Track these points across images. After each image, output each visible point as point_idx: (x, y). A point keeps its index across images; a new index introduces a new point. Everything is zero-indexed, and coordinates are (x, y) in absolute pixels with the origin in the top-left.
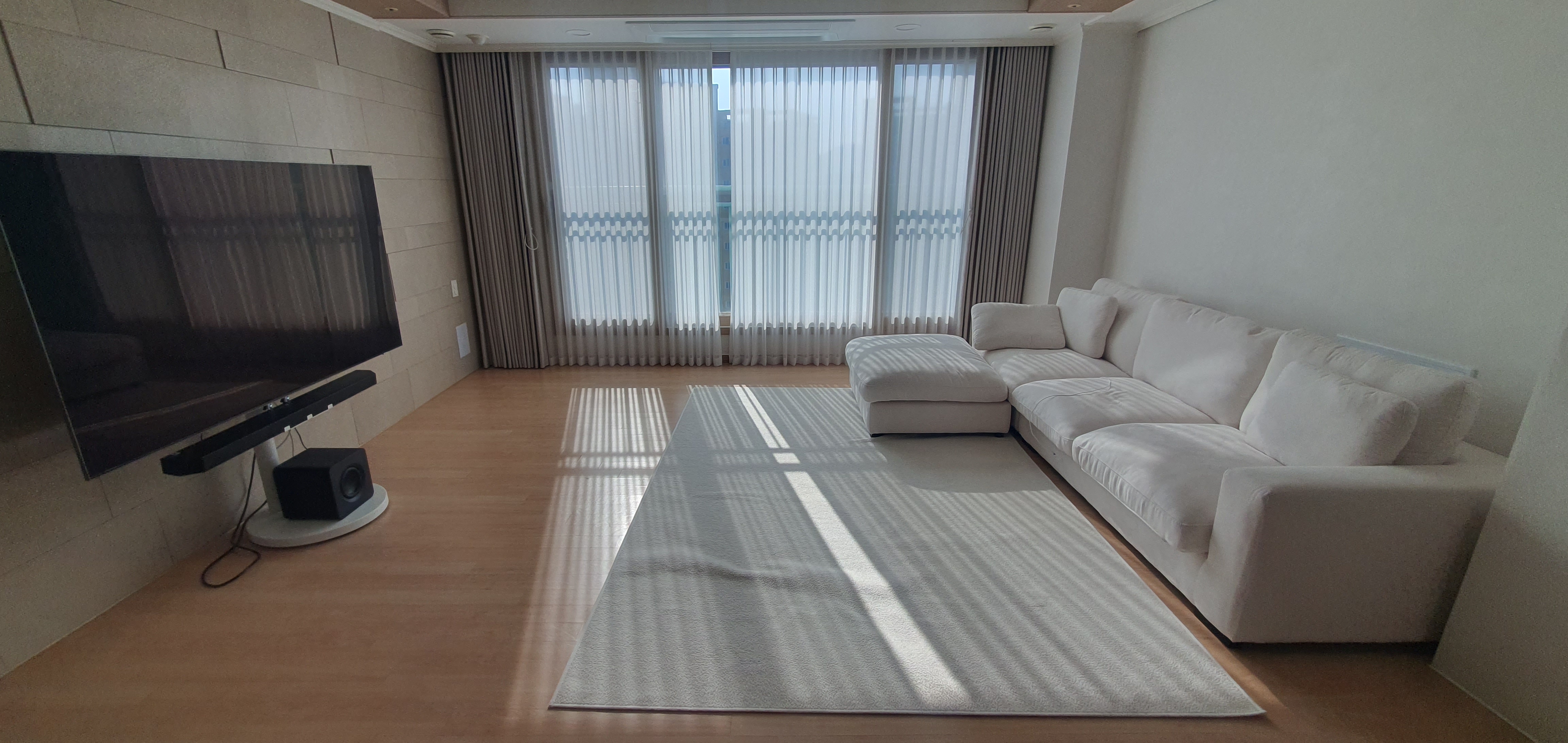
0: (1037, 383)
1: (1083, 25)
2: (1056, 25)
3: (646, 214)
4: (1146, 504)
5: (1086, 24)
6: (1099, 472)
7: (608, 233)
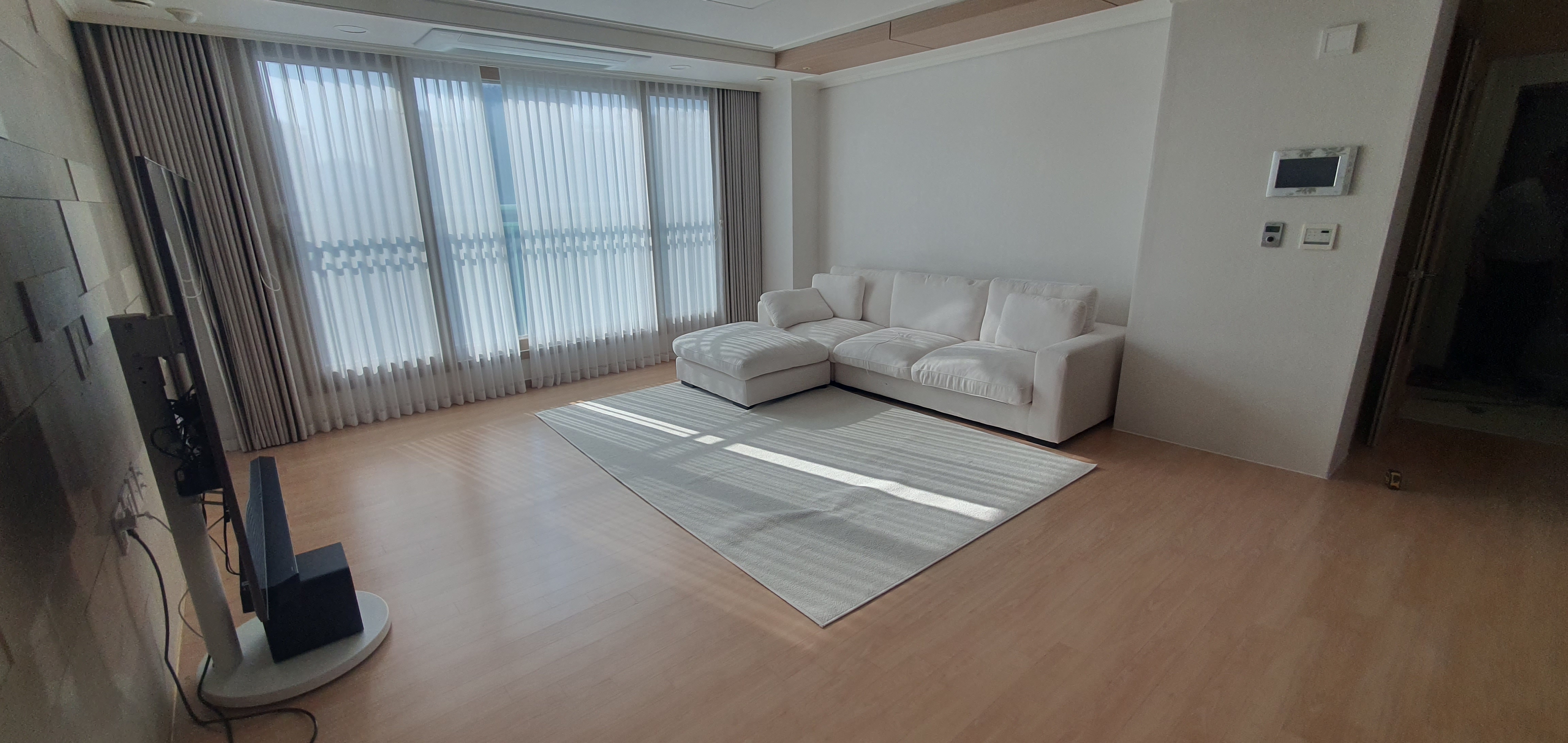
0: (849, 341)
1: (792, 80)
2: (775, 78)
3: (422, 239)
4: (989, 387)
5: (795, 80)
6: (942, 381)
7: (375, 263)
